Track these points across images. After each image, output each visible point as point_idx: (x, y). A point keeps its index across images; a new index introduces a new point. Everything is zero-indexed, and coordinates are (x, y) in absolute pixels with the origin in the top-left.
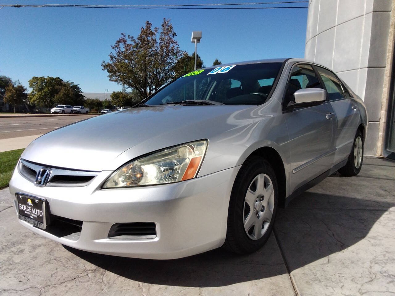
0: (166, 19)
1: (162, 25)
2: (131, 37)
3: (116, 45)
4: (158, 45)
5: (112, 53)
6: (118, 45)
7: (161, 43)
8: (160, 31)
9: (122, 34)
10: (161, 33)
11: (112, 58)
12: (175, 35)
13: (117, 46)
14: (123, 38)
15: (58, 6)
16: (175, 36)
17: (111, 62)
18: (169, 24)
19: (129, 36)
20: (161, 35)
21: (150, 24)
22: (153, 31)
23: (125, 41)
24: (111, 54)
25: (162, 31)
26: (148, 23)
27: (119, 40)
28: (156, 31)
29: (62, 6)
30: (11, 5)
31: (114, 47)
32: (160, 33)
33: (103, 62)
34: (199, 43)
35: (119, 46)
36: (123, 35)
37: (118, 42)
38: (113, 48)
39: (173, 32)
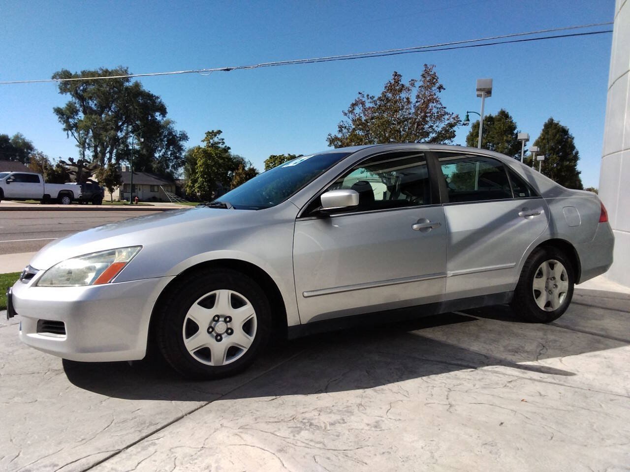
0: (428, 66)
1: (422, 76)
2: (371, 97)
3: (350, 109)
4: (412, 106)
5: (342, 121)
6: (353, 109)
7: (417, 102)
8: (419, 84)
9: (360, 93)
10: (420, 87)
11: (341, 128)
12: (443, 88)
13: (351, 112)
14: (361, 98)
15: (273, 65)
16: (442, 90)
17: (340, 136)
18: (432, 73)
19: (368, 95)
20: (420, 90)
21: (400, 76)
22: (407, 84)
23: (363, 103)
24: (342, 124)
25: (421, 84)
26: (396, 74)
27: (354, 102)
28: (413, 85)
29: (278, 64)
30: (221, 69)
31: (347, 112)
32: (417, 87)
33: (329, 135)
34: (490, 96)
35: (354, 111)
36: (360, 95)
37: (353, 105)
38: (346, 114)
39: (437, 85)
